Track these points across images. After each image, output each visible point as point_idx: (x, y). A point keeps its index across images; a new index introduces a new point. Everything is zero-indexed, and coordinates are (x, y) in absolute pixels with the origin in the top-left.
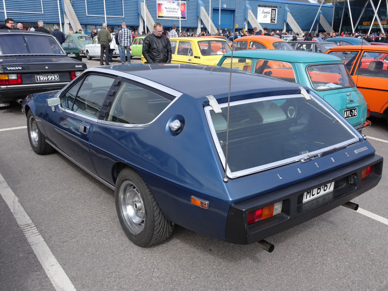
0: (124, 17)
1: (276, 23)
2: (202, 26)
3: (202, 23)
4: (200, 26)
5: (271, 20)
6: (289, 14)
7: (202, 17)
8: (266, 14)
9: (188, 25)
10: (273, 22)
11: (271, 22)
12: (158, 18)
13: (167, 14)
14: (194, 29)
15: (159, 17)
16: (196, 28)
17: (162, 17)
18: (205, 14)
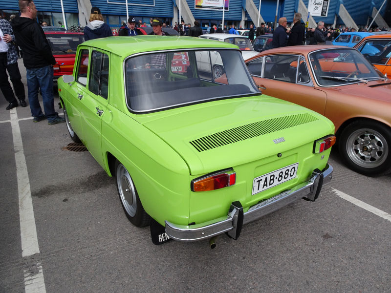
0: (154, 6)
1: (326, 16)
2: (246, 19)
3: (247, 15)
4: (244, 18)
5: (322, 13)
6: (342, 6)
7: (247, 8)
8: (317, 6)
9: (231, 18)
10: (323, 15)
11: (322, 15)
12: (195, 8)
13: (206, 3)
14: (237, 22)
15: (197, 6)
16: (239, 21)
17: (201, 7)
18: (251, 4)
